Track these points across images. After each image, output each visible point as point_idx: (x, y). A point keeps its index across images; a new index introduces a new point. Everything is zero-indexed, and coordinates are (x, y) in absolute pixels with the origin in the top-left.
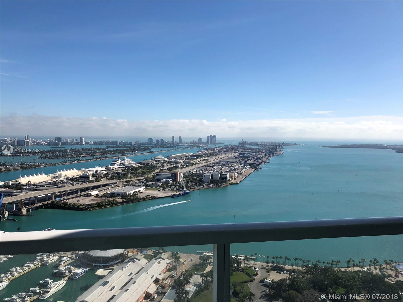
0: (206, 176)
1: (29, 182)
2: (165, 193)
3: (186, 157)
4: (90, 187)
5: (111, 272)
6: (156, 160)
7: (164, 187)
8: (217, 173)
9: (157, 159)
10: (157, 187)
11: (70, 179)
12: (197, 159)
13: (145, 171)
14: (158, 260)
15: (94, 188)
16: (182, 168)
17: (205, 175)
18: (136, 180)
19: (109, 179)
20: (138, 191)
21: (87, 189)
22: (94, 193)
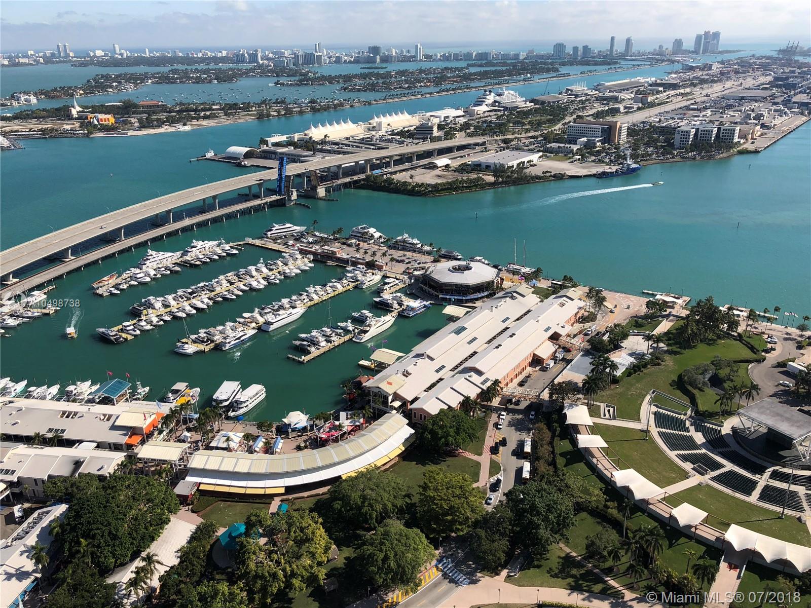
0: (682, 132)
1: (326, 136)
2: (584, 168)
3: (638, 87)
4: (434, 150)
5: (470, 311)
6: (569, 95)
7: (583, 156)
8: (709, 127)
9: (572, 91)
10: (567, 155)
11: (398, 134)
12: (665, 91)
13: (544, 118)
14: (561, 300)
15: (442, 152)
16: (626, 113)
17: (679, 131)
18: (524, 137)
19: (470, 135)
20: (528, 162)
21: (429, 154)
22: (442, 161)
